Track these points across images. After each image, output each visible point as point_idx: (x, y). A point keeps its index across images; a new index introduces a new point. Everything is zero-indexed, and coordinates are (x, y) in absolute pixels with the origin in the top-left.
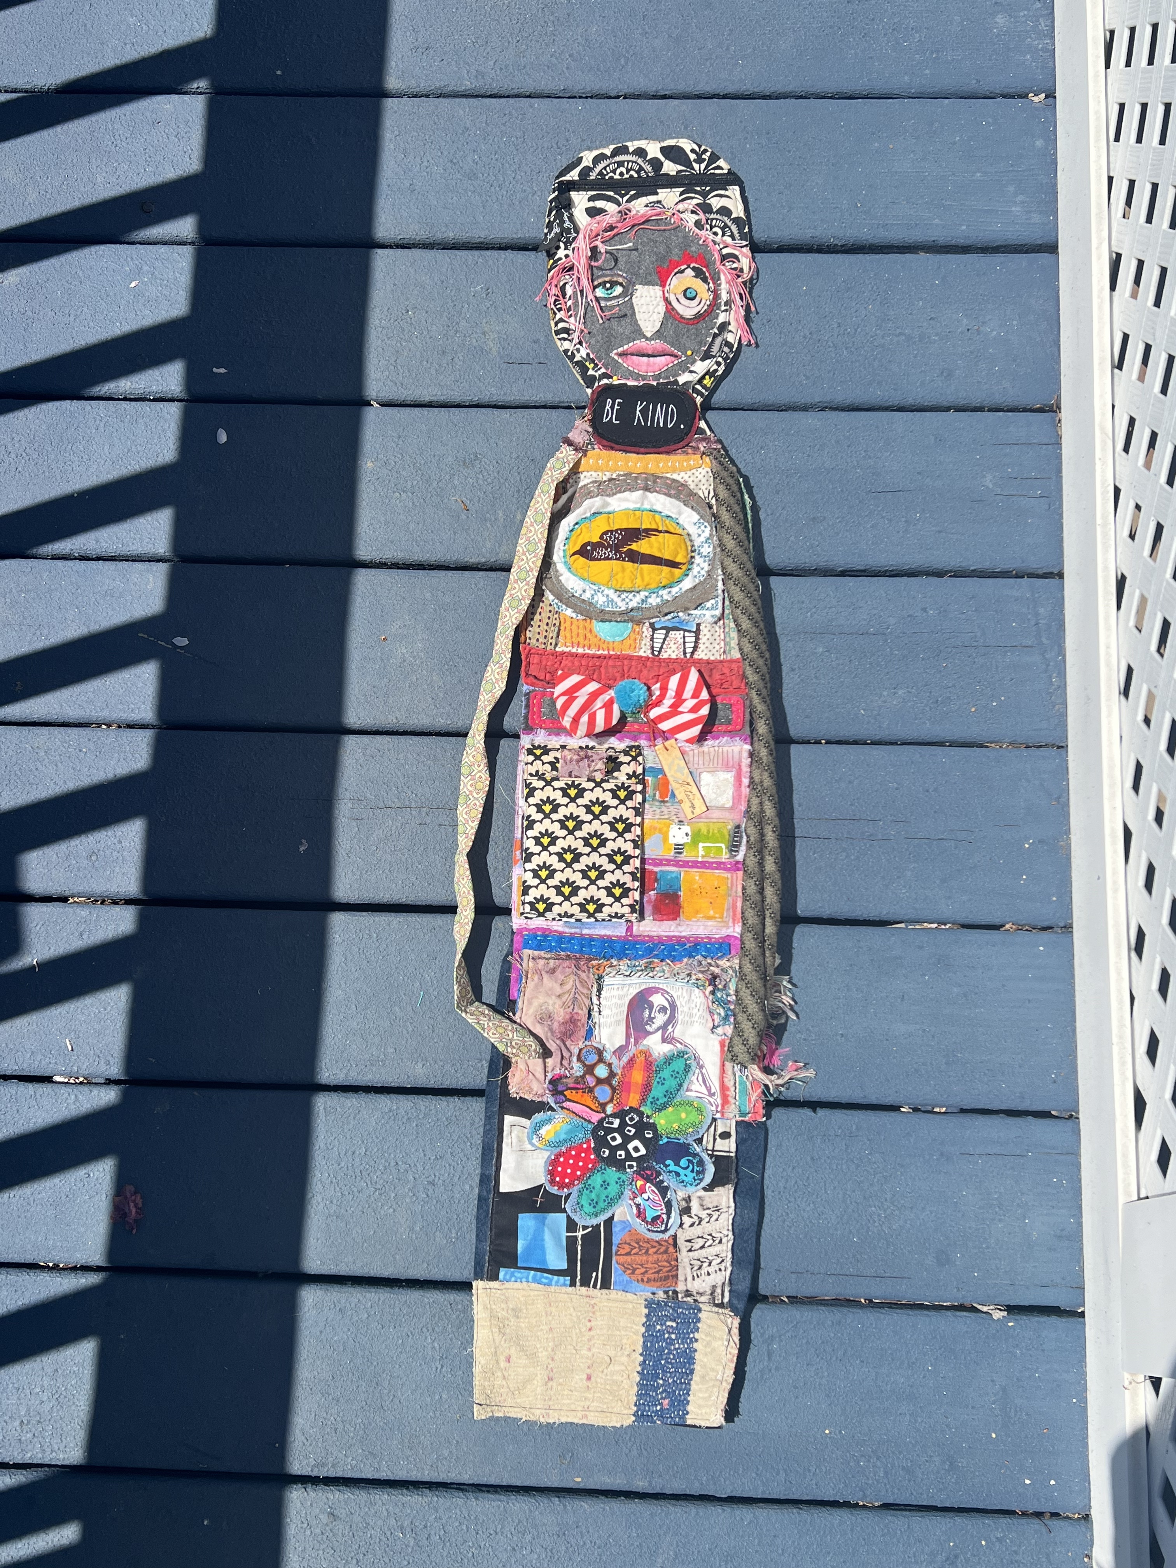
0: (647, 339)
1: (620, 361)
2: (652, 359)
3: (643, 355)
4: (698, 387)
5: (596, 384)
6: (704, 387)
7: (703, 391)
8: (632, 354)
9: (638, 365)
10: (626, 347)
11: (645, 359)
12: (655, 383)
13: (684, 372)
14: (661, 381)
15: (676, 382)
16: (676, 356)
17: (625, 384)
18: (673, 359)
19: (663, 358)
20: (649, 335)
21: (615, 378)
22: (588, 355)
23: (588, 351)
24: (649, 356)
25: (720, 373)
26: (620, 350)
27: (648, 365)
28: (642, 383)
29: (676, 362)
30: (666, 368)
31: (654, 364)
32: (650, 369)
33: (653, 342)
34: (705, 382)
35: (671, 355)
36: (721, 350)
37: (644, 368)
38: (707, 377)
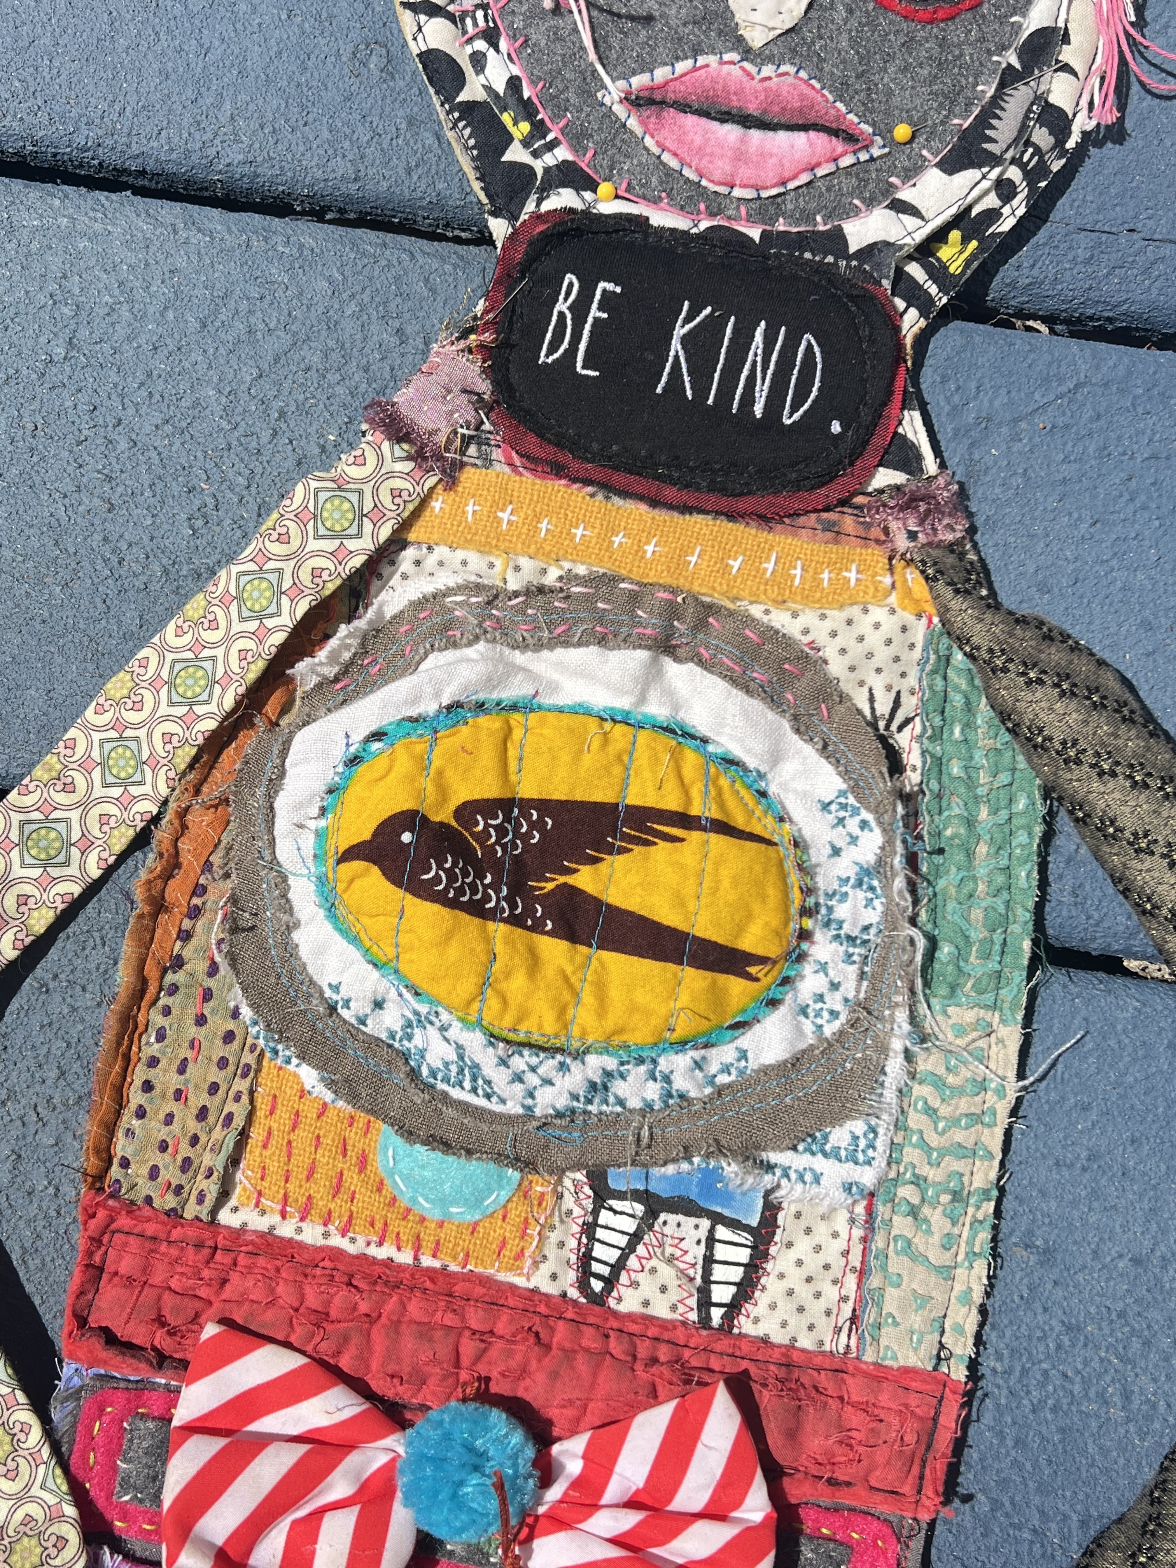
0: (747, 53)
1: (633, 123)
2: (755, 134)
3: (725, 117)
4: (914, 270)
5: (530, 207)
6: (938, 273)
7: (933, 290)
8: (684, 107)
9: (700, 151)
10: (661, 74)
11: (730, 132)
12: (755, 233)
13: (871, 203)
14: (781, 226)
15: (837, 238)
16: (850, 138)
17: (642, 222)
18: (839, 146)
19: (800, 139)
20: (756, 38)
21: (605, 188)
22: (514, 83)
23: (516, 70)
24: (747, 121)
25: (1006, 225)
26: (639, 81)
27: (740, 156)
28: (704, 225)
29: (847, 161)
30: (804, 178)
31: (764, 155)
32: (745, 173)
33: (768, 70)
34: (945, 253)
35: (834, 133)
36: (1022, 138)
37: (721, 167)
38: (955, 235)
